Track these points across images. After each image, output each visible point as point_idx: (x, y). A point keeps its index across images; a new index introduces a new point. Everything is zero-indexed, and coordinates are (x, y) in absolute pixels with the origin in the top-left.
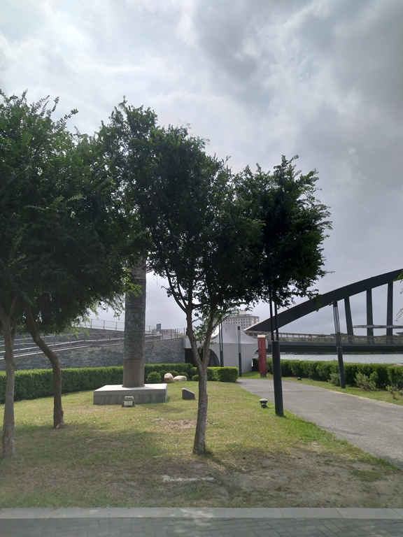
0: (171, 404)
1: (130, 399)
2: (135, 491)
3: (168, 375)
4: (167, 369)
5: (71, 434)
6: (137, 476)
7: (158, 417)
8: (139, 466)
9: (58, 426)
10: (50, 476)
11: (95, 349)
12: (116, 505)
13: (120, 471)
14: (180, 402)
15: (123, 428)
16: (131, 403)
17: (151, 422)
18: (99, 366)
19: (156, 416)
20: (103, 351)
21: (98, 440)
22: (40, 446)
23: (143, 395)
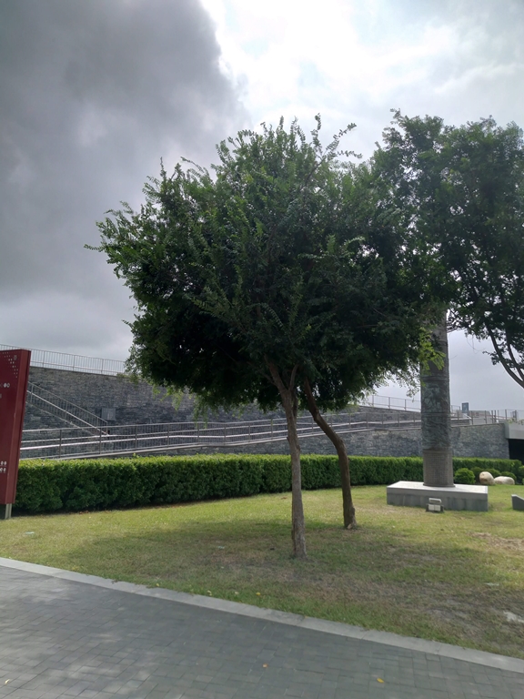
0: (496, 515)
1: (437, 503)
2: (468, 626)
3: (485, 475)
4: (484, 467)
5: (368, 538)
6: (467, 607)
7: (481, 532)
8: (468, 593)
9: (349, 527)
10: (352, 588)
11: (381, 433)
12: (445, 641)
13: (442, 596)
14: (509, 513)
15: (433, 540)
16: (438, 508)
17: (472, 537)
18: (387, 455)
19: (478, 529)
20: (391, 436)
21: (404, 551)
22: (333, 549)
23: (454, 499)
